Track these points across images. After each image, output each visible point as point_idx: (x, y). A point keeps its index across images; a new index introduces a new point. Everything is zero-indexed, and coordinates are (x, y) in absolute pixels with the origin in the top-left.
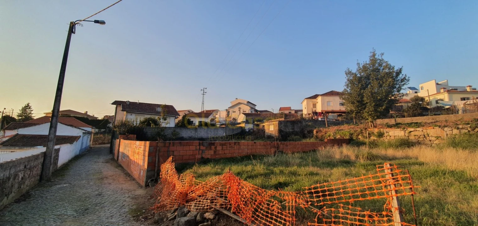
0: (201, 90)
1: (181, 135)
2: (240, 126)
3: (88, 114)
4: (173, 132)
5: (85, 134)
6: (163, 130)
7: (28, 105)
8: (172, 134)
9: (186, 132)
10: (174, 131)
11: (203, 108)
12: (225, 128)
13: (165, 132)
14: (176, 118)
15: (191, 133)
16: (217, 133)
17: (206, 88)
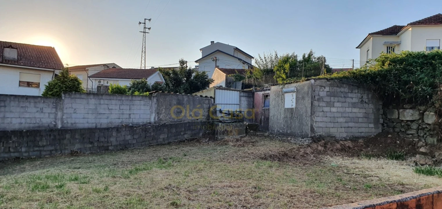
0: (140, 23)
9: (22, 110)
15: (42, 112)
16: (130, 114)
17: (150, 20)
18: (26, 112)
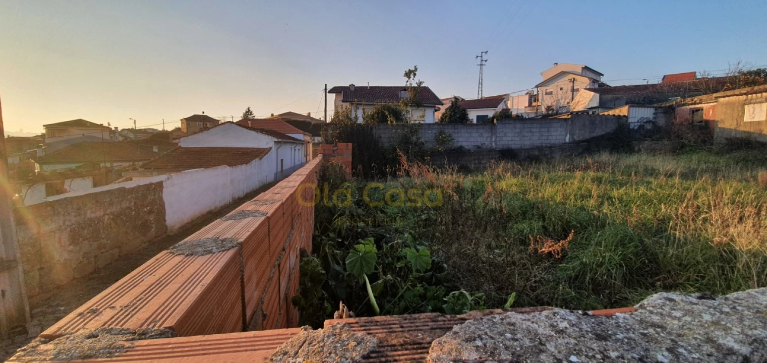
0: (478, 57)
1: (458, 142)
2: (614, 115)
3: (311, 116)
4: (437, 134)
5: (280, 145)
6: (416, 131)
7: (249, 109)
8: (437, 139)
9: (469, 136)
10: (441, 133)
11: (480, 92)
12: (570, 122)
13: (420, 135)
14: (436, 111)
15: (482, 137)
16: (548, 136)
17: (486, 52)
18: (471, 137)
